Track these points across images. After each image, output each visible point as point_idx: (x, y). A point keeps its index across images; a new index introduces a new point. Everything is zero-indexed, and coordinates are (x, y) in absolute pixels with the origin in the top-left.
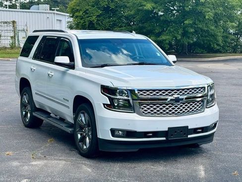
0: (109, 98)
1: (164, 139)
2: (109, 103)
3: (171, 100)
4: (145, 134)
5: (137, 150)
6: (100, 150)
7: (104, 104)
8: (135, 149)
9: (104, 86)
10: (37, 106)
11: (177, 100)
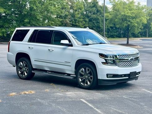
0: (105, 59)
1: (128, 77)
2: (105, 62)
3: (130, 59)
4: (121, 76)
5: (116, 84)
6: (99, 84)
7: (102, 62)
8: (115, 83)
9: (101, 54)
10: (34, 67)
11: (132, 59)
